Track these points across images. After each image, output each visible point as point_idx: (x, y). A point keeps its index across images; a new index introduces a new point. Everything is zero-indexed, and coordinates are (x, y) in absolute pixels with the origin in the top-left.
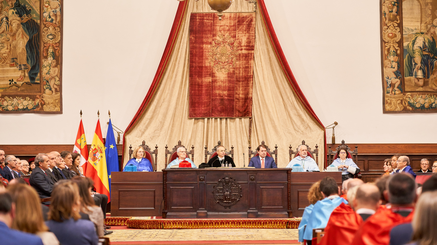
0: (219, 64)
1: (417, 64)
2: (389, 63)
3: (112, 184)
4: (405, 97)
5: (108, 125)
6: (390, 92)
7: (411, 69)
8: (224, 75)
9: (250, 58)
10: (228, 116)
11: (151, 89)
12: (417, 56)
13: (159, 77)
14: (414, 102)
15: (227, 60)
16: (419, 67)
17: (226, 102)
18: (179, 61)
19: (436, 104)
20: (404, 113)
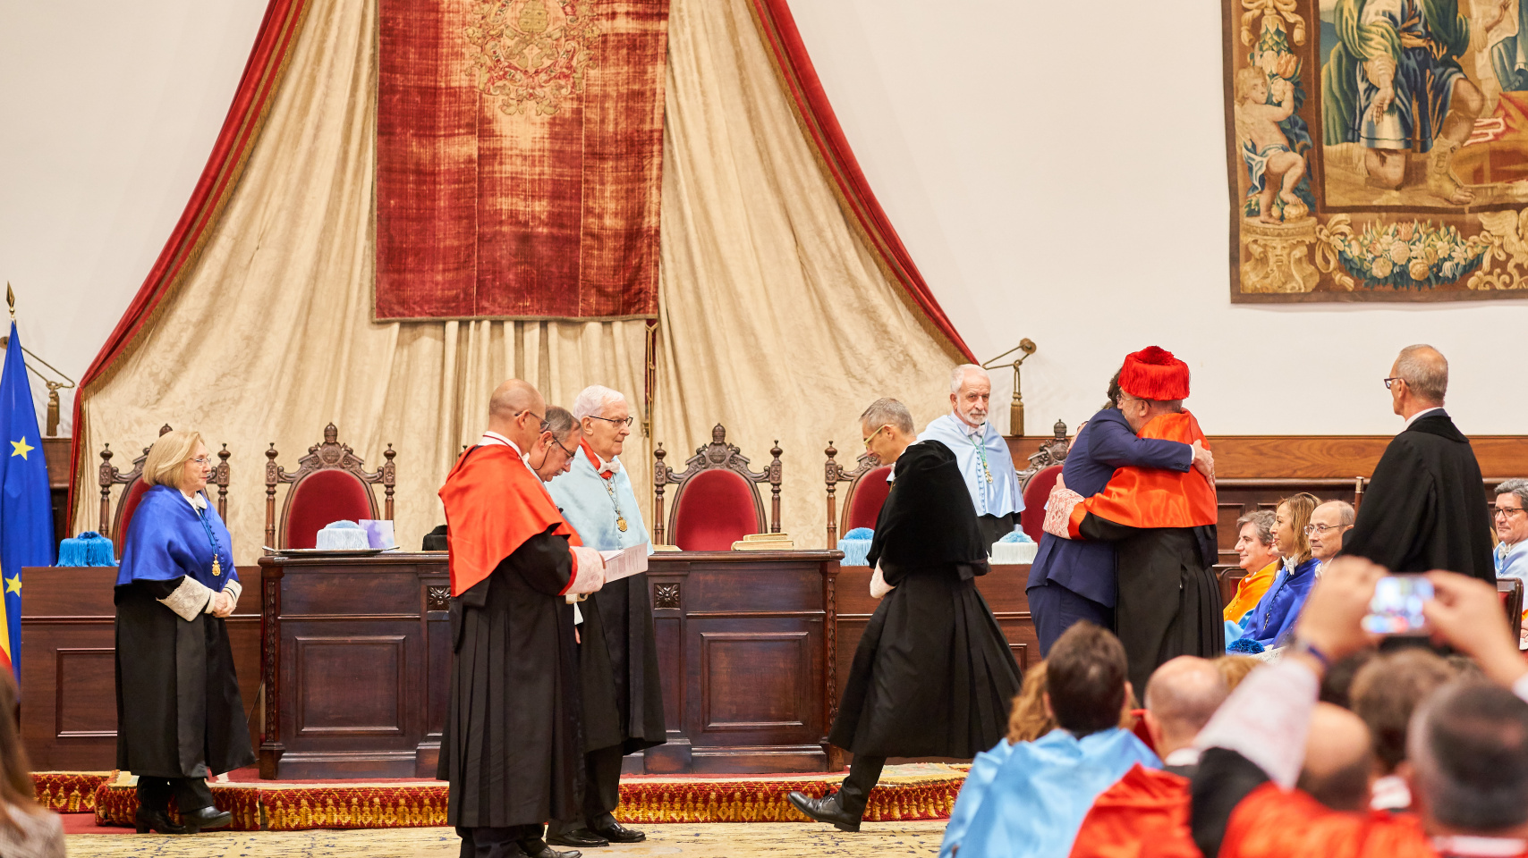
0: (513, 80)
1: (1378, 89)
2: (1259, 81)
3: (28, 623)
4: (1325, 232)
5: (4, 351)
6: (1263, 209)
7: (1352, 110)
8: (532, 129)
9: (649, 52)
10: (550, 310)
11: (203, 190)
12: (1379, 53)
13: (241, 133)
14: (1362, 253)
15: (547, 63)
16: (1387, 102)
17: (544, 251)
18: (332, 65)
19: (1457, 265)
20: (1319, 301)
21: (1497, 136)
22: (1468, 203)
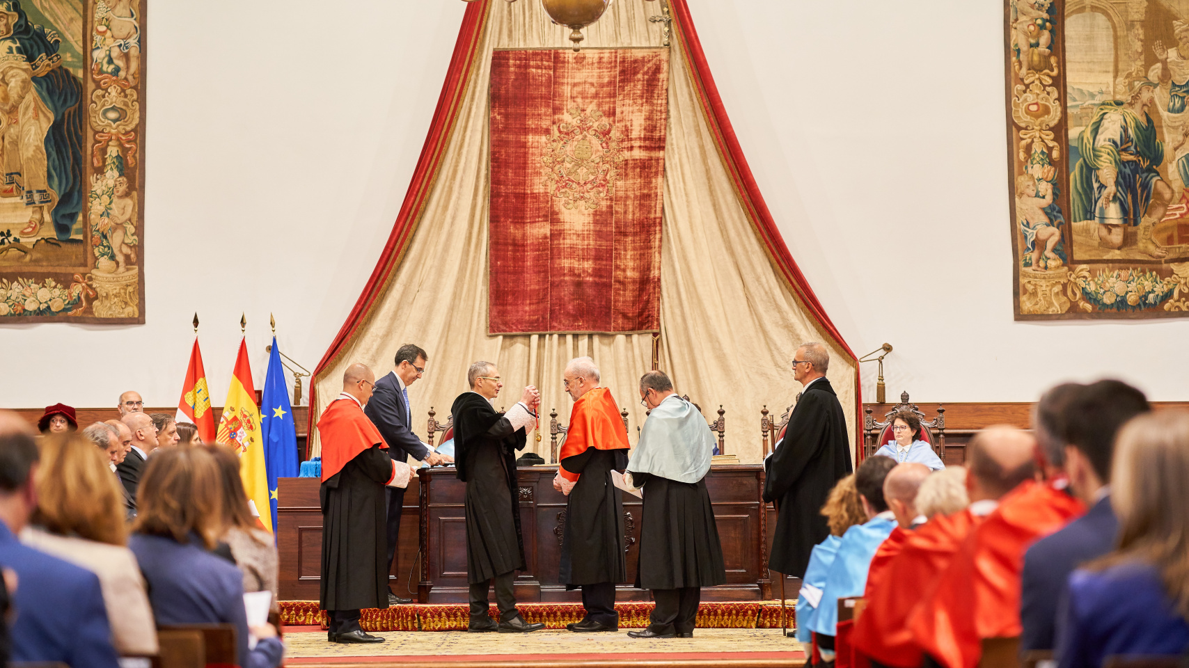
0: (571, 188)
1: (1106, 187)
2: (1031, 183)
3: (281, 511)
4: (1073, 276)
5: (268, 355)
6: (1034, 262)
7: (1090, 200)
8: (583, 217)
9: (653, 170)
10: (594, 328)
11: (386, 256)
12: (1106, 164)
13: (408, 221)
14: (1097, 289)
15: (592, 177)
16: (1112, 195)
17: (590, 291)
18: (462, 180)
19: (1157, 296)
20: (1070, 319)
21: (1182, 215)
22: (1164, 257)
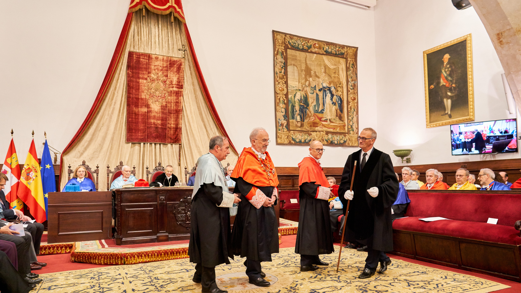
0: (154, 97)
1: (297, 111)
2: (280, 109)
4: (290, 134)
5: (43, 146)
6: (281, 129)
7: (293, 114)
8: (157, 107)
9: (180, 95)
10: (161, 142)
12: (297, 106)
14: (295, 138)
15: (160, 95)
16: (298, 113)
17: (160, 130)
18: (118, 91)
19: (308, 140)
20: (289, 145)
21: (313, 120)
22: (310, 130)
